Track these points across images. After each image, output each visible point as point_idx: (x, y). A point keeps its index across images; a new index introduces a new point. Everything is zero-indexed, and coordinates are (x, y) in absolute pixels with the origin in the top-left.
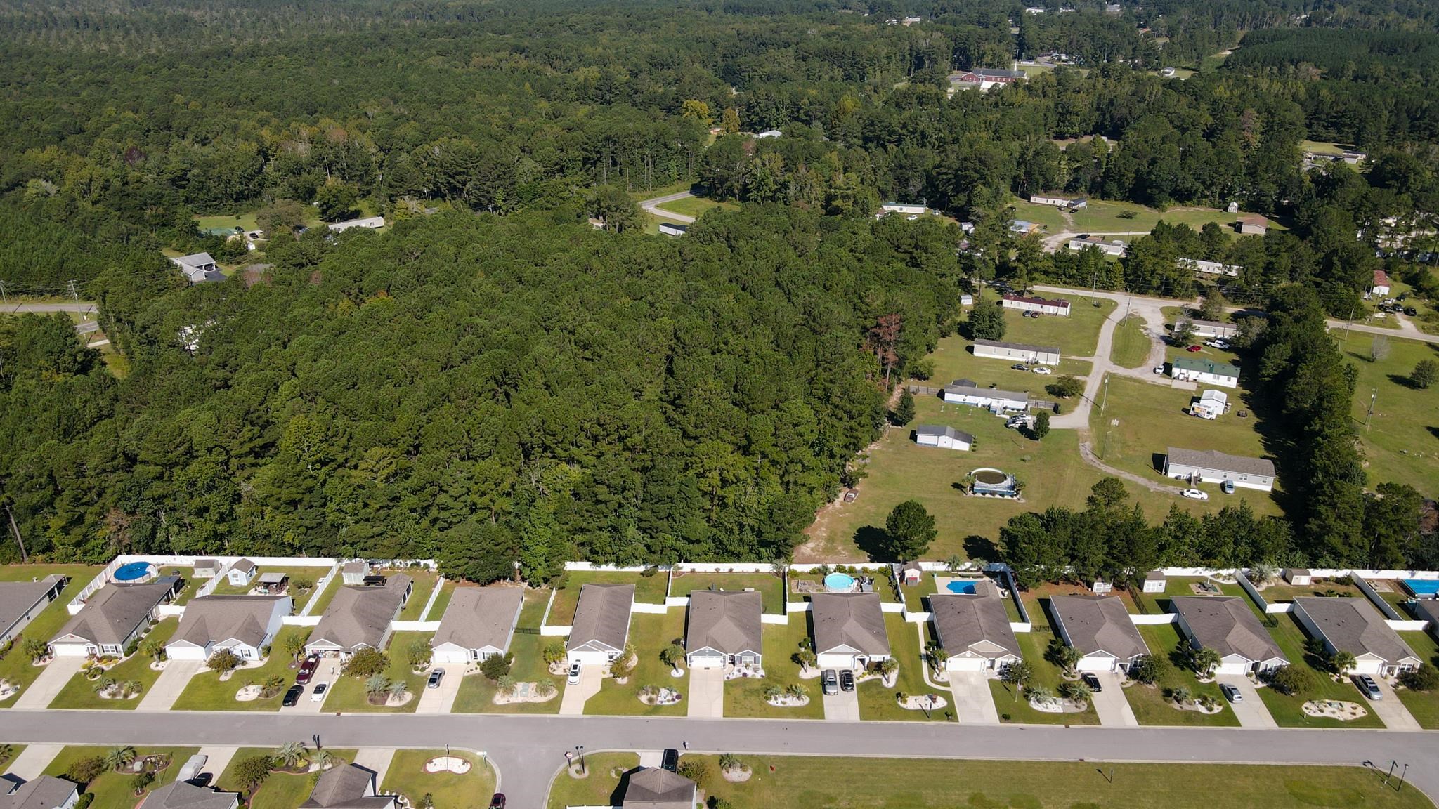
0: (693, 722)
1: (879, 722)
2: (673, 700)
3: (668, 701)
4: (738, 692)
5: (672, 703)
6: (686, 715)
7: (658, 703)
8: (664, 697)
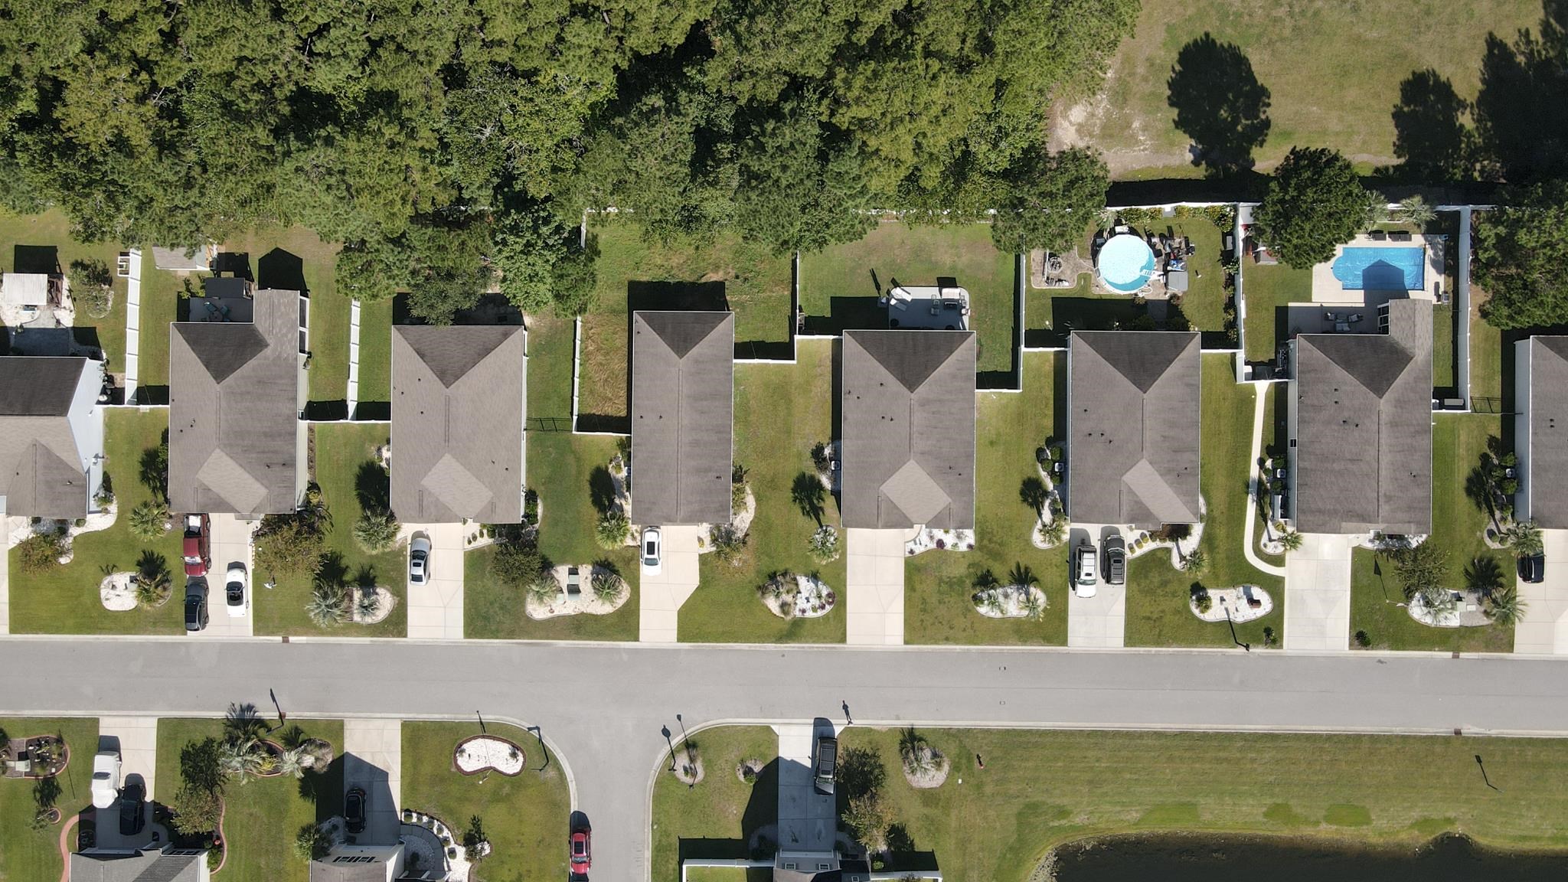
0: (856, 653)
1: (1154, 650)
2: (823, 607)
3: (814, 609)
4: (928, 586)
5: (820, 613)
6: (843, 640)
7: (798, 614)
8: (806, 598)
